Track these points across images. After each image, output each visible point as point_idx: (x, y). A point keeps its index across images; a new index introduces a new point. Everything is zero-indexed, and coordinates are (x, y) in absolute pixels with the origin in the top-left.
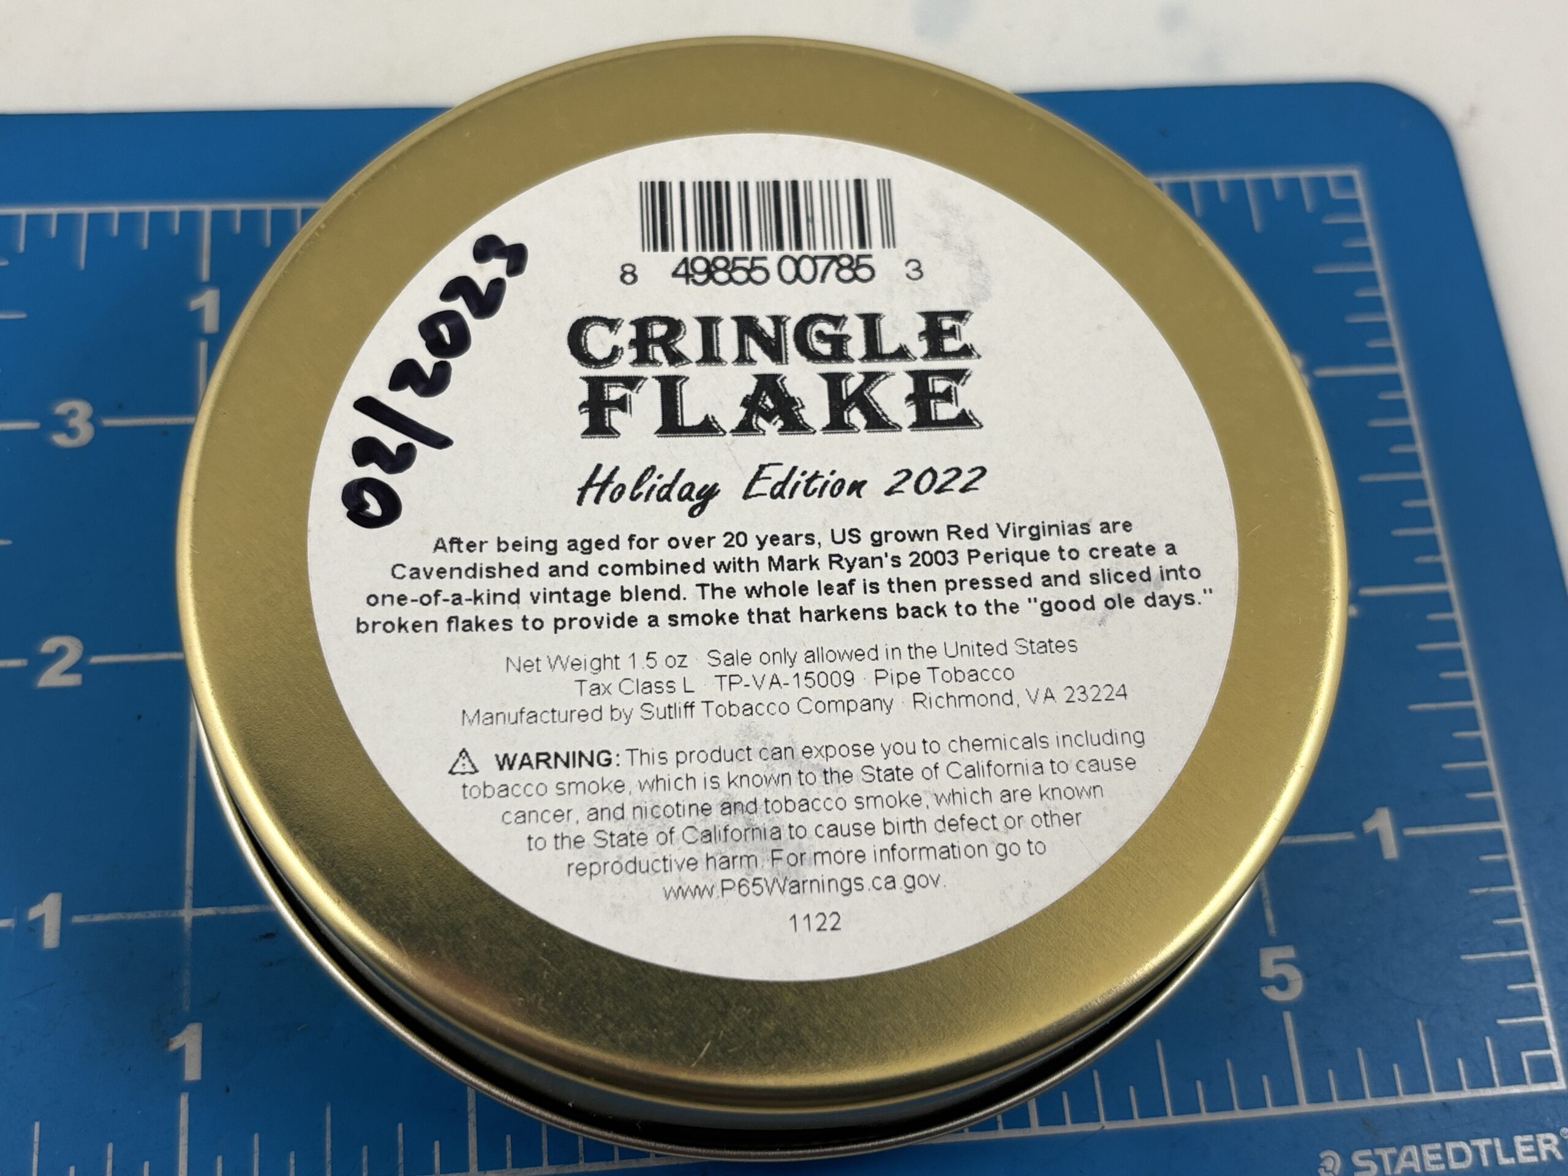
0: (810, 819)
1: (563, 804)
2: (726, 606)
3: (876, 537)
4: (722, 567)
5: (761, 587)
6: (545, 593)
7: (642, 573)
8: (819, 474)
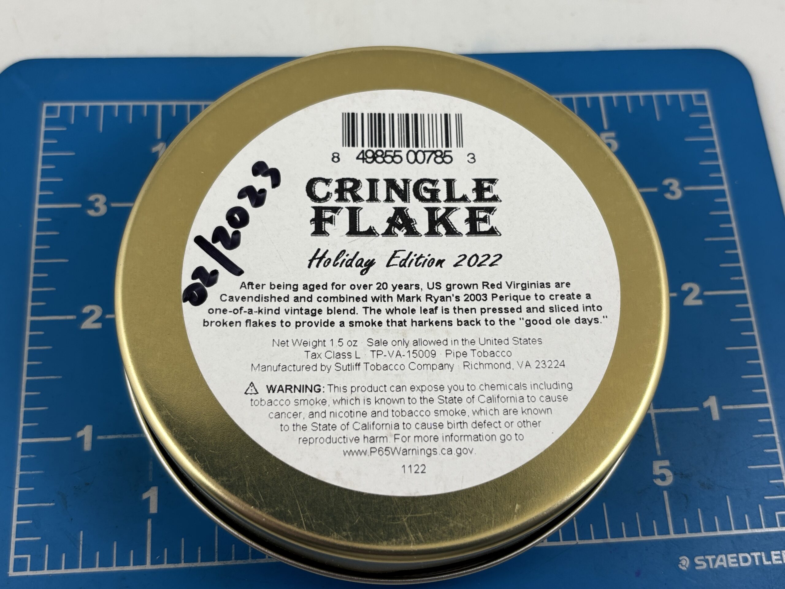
0: (413, 420)
1: (298, 409)
2: (376, 318)
3: (449, 287)
4: (375, 299)
5: (393, 309)
6: (292, 310)
7: (337, 301)
8: (423, 256)
